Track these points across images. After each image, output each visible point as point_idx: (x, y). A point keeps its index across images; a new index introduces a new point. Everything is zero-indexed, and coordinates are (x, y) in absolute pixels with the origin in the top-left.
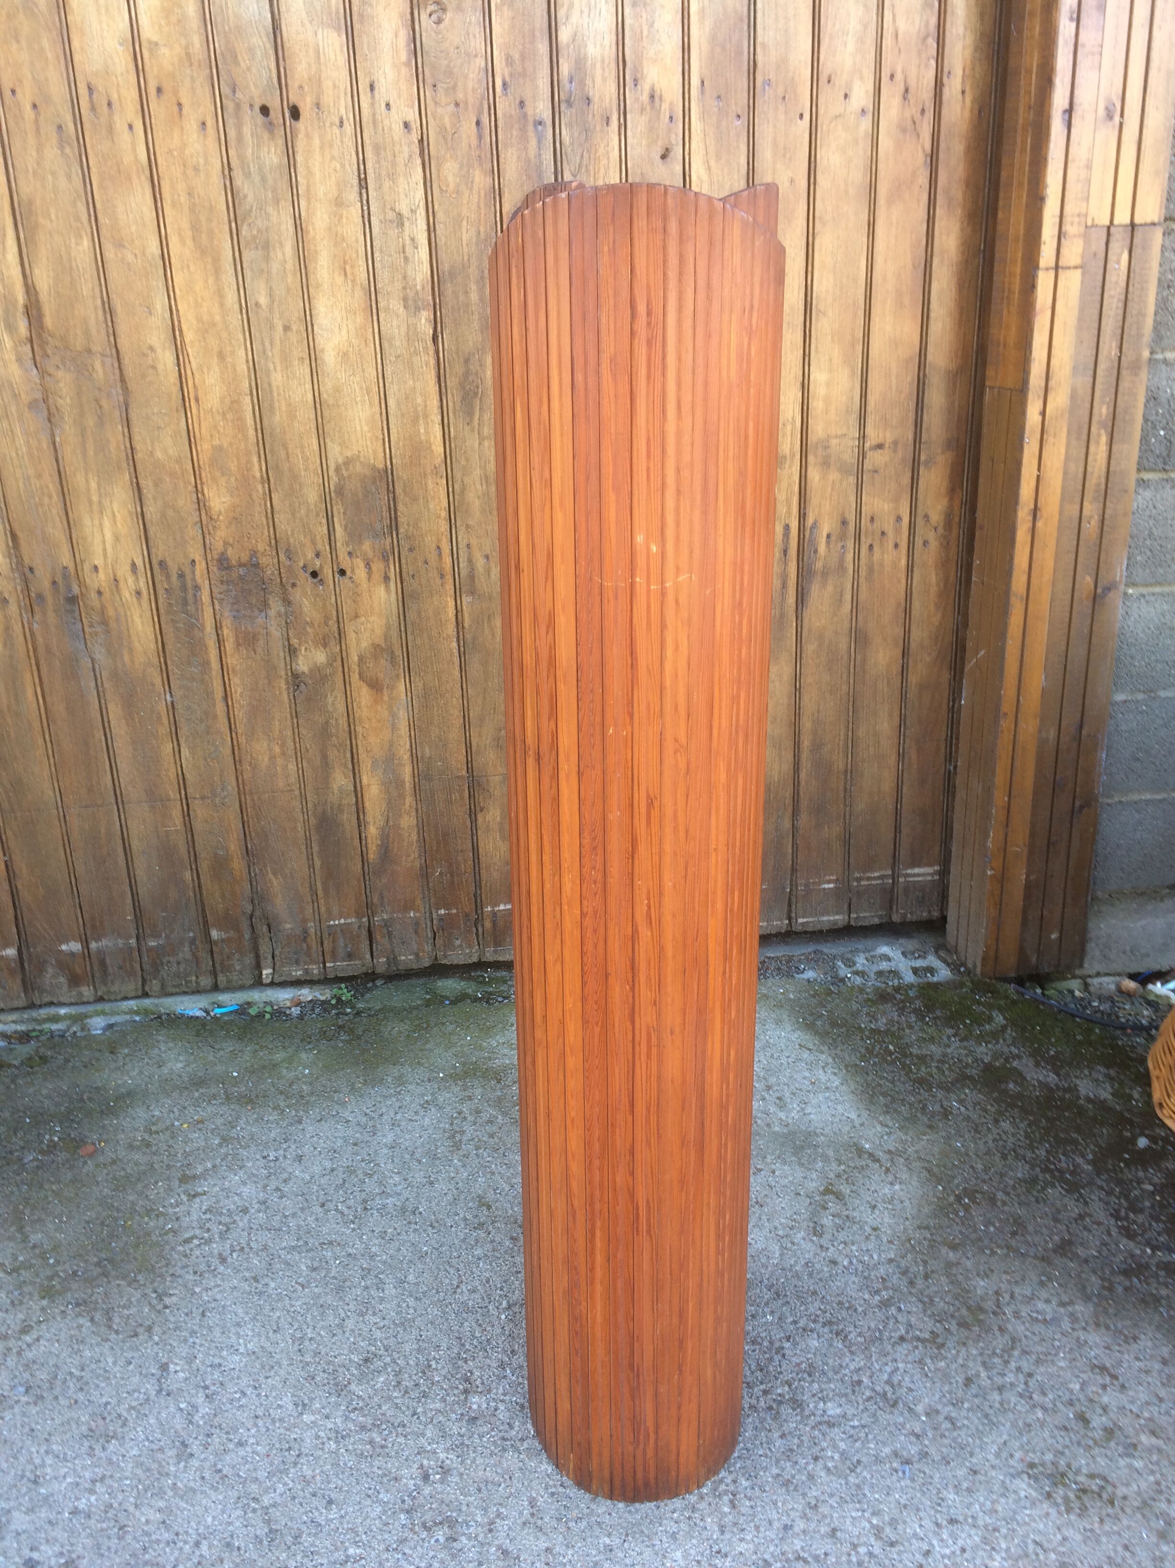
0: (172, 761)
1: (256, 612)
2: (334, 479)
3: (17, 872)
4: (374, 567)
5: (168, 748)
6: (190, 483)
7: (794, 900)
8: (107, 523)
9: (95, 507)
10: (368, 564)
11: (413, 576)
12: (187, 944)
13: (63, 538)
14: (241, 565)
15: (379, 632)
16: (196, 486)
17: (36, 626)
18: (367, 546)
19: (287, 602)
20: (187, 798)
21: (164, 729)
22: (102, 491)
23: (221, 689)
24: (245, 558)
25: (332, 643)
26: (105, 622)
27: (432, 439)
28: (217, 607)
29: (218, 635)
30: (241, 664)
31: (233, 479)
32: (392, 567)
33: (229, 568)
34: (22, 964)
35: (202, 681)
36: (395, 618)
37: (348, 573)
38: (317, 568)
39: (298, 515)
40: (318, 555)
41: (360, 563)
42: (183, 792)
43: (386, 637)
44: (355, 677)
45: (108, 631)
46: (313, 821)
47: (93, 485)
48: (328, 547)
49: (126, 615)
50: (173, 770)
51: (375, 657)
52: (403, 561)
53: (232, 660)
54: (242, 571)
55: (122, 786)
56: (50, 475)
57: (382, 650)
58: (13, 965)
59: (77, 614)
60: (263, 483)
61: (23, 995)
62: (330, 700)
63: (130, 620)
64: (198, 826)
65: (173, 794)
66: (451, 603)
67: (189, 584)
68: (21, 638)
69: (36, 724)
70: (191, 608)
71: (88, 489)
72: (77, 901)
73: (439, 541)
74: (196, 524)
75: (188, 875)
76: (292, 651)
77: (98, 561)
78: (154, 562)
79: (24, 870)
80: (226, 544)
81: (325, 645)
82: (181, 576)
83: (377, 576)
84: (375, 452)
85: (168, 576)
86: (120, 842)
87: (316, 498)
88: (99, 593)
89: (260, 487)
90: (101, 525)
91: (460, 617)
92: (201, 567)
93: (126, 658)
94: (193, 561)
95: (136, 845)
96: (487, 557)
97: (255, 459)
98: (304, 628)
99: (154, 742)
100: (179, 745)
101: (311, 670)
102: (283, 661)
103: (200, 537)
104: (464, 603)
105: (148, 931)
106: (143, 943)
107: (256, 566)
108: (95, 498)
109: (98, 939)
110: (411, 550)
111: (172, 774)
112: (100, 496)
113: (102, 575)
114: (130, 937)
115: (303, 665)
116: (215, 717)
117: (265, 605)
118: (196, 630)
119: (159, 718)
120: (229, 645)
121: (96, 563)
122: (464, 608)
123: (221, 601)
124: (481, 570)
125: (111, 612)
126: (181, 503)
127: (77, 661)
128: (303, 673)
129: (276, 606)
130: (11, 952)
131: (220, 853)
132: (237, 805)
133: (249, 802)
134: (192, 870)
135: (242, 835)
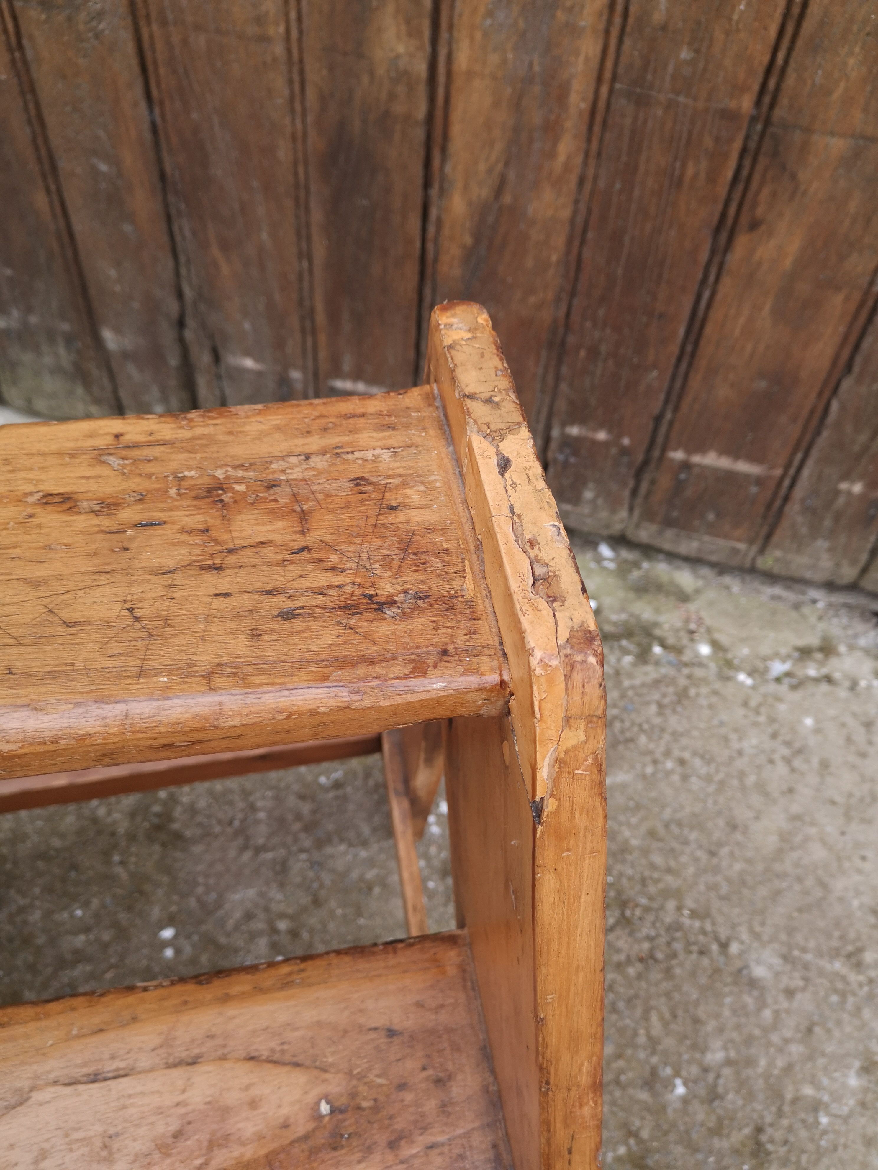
12: (61, 342)
46: (316, 142)
75: (42, 199)
131: (103, 167)
132: (130, 48)
133: (160, 45)
134: (48, 191)
135: (148, 136)
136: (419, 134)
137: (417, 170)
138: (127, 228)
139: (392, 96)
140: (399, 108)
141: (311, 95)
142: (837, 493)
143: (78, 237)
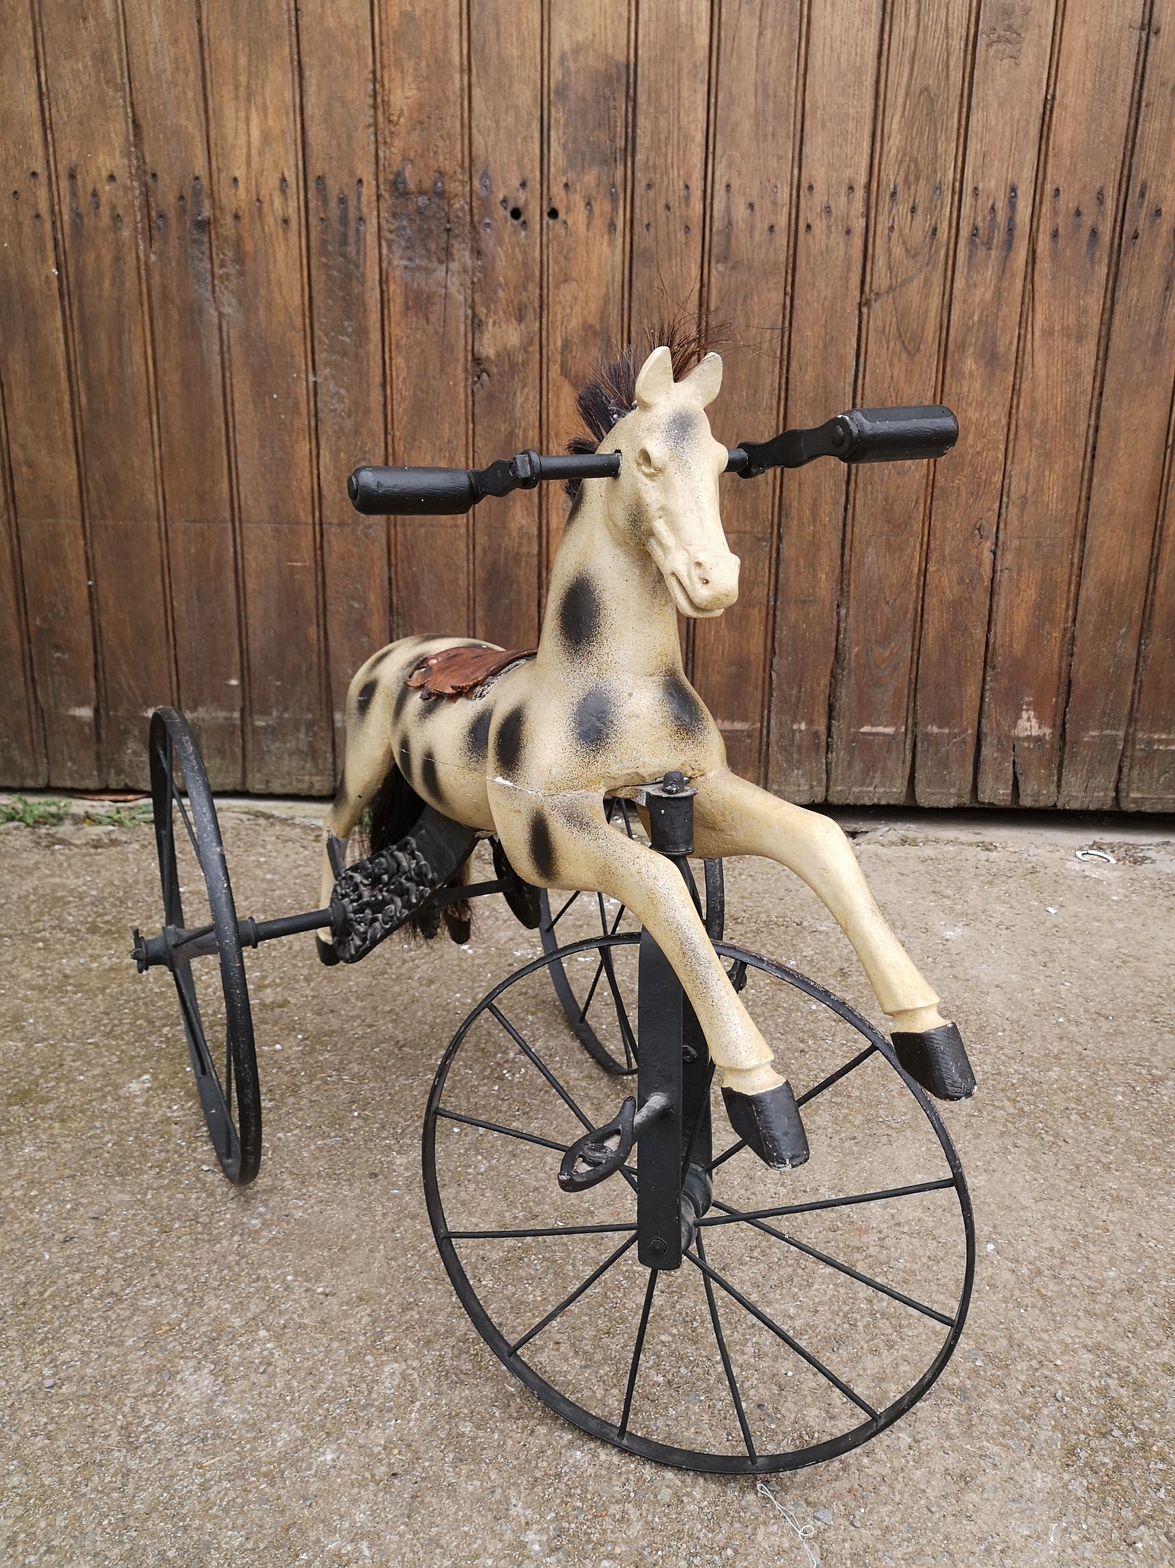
0: (307, 469)
1: (436, 264)
2: (557, 74)
3: (102, 603)
4: (597, 209)
5: (304, 448)
6: (366, 66)
7: (1127, 763)
8: (255, 119)
9: (242, 91)
10: (589, 204)
11: (648, 225)
12: (303, 729)
13: (197, 133)
14: (422, 192)
15: (594, 306)
16: (374, 72)
17: (153, 258)
18: (590, 177)
19: (478, 252)
20: (321, 524)
21: (302, 422)
22: (253, 69)
23: (378, 371)
24: (427, 184)
25: (531, 316)
26: (240, 259)
27: (695, 22)
28: (385, 251)
29: (382, 292)
30: (408, 337)
31: (423, 64)
32: (621, 211)
33: (405, 194)
34: (98, 734)
35: (356, 356)
36: (617, 286)
37: (562, 215)
38: (521, 203)
39: (503, 124)
40: (523, 185)
41: (579, 201)
42: (317, 514)
43: (603, 315)
44: (555, 370)
45: (242, 274)
46: (481, 573)
47: (243, 61)
48: (538, 174)
49: (266, 252)
50: (307, 480)
51: (585, 344)
52: (637, 203)
53: (395, 330)
54: (422, 201)
55: (242, 497)
56: (189, 41)
57: (596, 334)
58: (87, 730)
59: (205, 248)
60: (462, 72)
61: (95, 773)
62: (519, 400)
63: (271, 260)
64: (333, 563)
65: (304, 516)
66: (695, 271)
67: (352, 214)
68: (134, 274)
69: (142, 399)
70: (352, 249)
71: (235, 66)
72: (172, 652)
73: (689, 175)
74: (369, 126)
75: (312, 631)
76: (476, 324)
77: (239, 173)
78: (310, 177)
79: (111, 602)
80: (406, 159)
81: (520, 318)
82: (343, 201)
83: (599, 223)
84: (615, 36)
85: (325, 201)
86: (231, 575)
87: (529, 100)
88: (237, 217)
89: (457, 76)
90: (248, 119)
91: (705, 294)
92: (368, 191)
93: (262, 313)
94: (360, 181)
95: (252, 584)
96: (751, 206)
97: (455, 36)
98: (495, 292)
99: (287, 438)
100: (318, 447)
101: (498, 355)
102: (462, 337)
103: (372, 148)
104: (714, 272)
105: (257, 706)
106: (248, 719)
107: (441, 194)
108: (243, 79)
109: (194, 709)
110: (649, 186)
111: (306, 486)
112: (249, 77)
113: (242, 192)
114: (233, 710)
115: (488, 349)
116: (367, 411)
117: (448, 253)
118: (355, 282)
119: (296, 407)
120: (396, 306)
121: (237, 174)
122: (713, 280)
123: (390, 243)
124: (741, 225)
125: (249, 246)
126: (351, 95)
127: (200, 312)
128: (488, 358)
129: (463, 255)
130: (85, 713)
131: (356, 605)
132: (384, 540)
133: (400, 537)
134: (318, 625)
135: (386, 583)
136: (535, 561)
137: (535, 580)
138: (365, 640)
139: (520, 544)
140: (524, 550)
141: (478, 550)
142: (794, 731)
143: (331, 651)
